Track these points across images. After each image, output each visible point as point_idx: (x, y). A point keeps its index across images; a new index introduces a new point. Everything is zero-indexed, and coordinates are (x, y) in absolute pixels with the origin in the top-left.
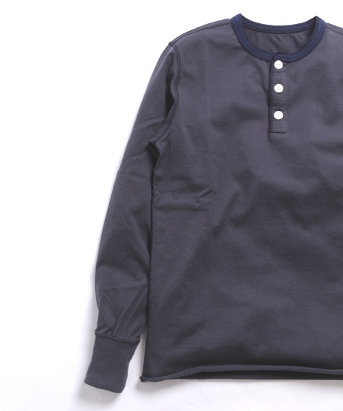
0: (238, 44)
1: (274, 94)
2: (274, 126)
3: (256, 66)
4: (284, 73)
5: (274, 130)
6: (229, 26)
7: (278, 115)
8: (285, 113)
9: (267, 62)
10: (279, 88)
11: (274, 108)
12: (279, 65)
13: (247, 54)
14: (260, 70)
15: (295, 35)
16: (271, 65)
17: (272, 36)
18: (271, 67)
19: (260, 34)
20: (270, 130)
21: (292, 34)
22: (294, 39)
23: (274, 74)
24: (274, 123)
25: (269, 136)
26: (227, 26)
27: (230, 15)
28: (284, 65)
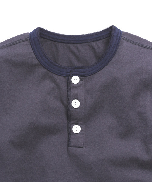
0: (36, 61)
1: (71, 110)
2: (72, 140)
3: (54, 81)
4: (81, 88)
5: (72, 144)
6: (27, 43)
7: (76, 129)
8: (83, 126)
9: (64, 77)
10: (76, 104)
11: (73, 122)
12: (76, 80)
13: (45, 70)
14: (58, 86)
15: (94, 44)
16: (68, 80)
17: (71, 46)
18: (69, 82)
19: (60, 45)
20: (69, 145)
21: (90, 44)
22: (93, 48)
23: (72, 90)
24: (72, 136)
25: (68, 150)
26: (25, 43)
27: (29, 29)
28: (80, 80)
